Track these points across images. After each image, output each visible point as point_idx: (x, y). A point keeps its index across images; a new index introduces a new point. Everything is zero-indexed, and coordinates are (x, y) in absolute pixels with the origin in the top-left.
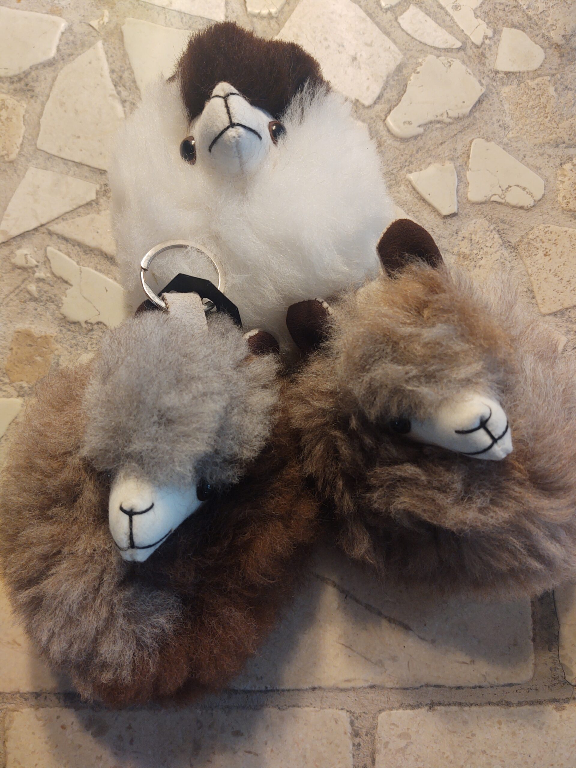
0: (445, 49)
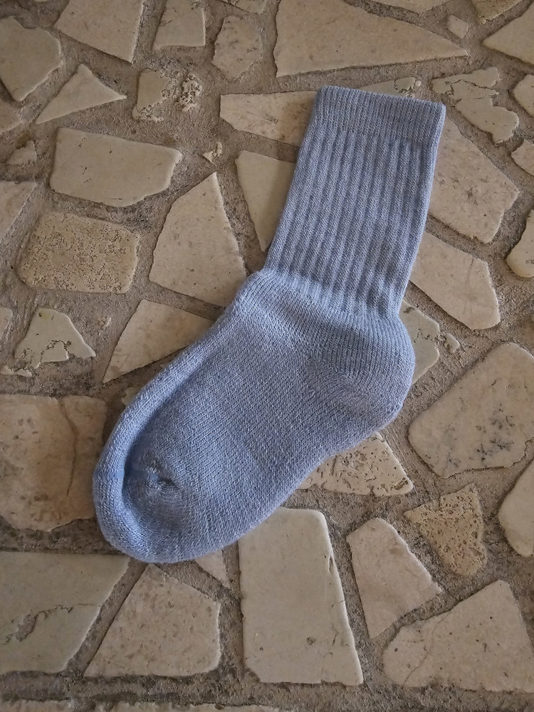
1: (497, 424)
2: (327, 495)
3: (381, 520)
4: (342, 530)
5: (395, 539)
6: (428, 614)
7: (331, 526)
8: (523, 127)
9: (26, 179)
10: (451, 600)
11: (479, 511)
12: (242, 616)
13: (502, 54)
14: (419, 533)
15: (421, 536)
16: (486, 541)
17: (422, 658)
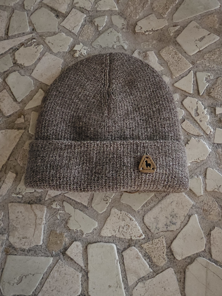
0: (197, 136)
1: (172, 216)
2: (117, 239)
3: (133, 247)
4: (121, 250)
5: (138, 253)
6: (147, 278)
7: (118, 249)
8: (185, 115)
9: (21, 129)
10: (155, 274)
11: (165, 245)
12: (88, 278)
13: (180, 89)
14: (146, 252)
15: (146, 253)
16: (167, 255)
17: (145, 292)
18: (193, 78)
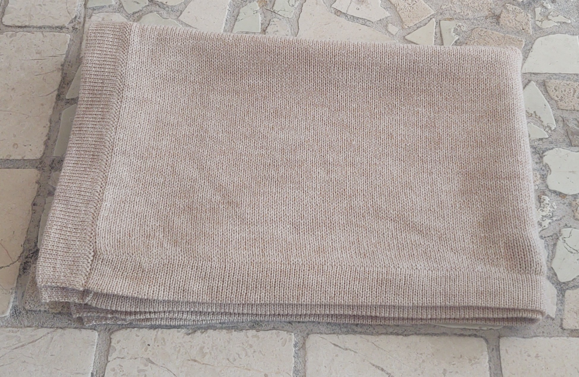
13: (414, 43)
18: (435, 29)
